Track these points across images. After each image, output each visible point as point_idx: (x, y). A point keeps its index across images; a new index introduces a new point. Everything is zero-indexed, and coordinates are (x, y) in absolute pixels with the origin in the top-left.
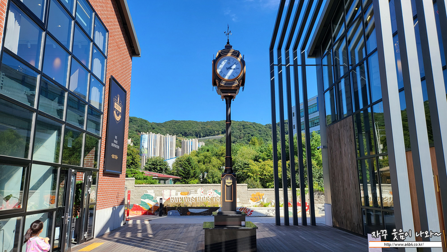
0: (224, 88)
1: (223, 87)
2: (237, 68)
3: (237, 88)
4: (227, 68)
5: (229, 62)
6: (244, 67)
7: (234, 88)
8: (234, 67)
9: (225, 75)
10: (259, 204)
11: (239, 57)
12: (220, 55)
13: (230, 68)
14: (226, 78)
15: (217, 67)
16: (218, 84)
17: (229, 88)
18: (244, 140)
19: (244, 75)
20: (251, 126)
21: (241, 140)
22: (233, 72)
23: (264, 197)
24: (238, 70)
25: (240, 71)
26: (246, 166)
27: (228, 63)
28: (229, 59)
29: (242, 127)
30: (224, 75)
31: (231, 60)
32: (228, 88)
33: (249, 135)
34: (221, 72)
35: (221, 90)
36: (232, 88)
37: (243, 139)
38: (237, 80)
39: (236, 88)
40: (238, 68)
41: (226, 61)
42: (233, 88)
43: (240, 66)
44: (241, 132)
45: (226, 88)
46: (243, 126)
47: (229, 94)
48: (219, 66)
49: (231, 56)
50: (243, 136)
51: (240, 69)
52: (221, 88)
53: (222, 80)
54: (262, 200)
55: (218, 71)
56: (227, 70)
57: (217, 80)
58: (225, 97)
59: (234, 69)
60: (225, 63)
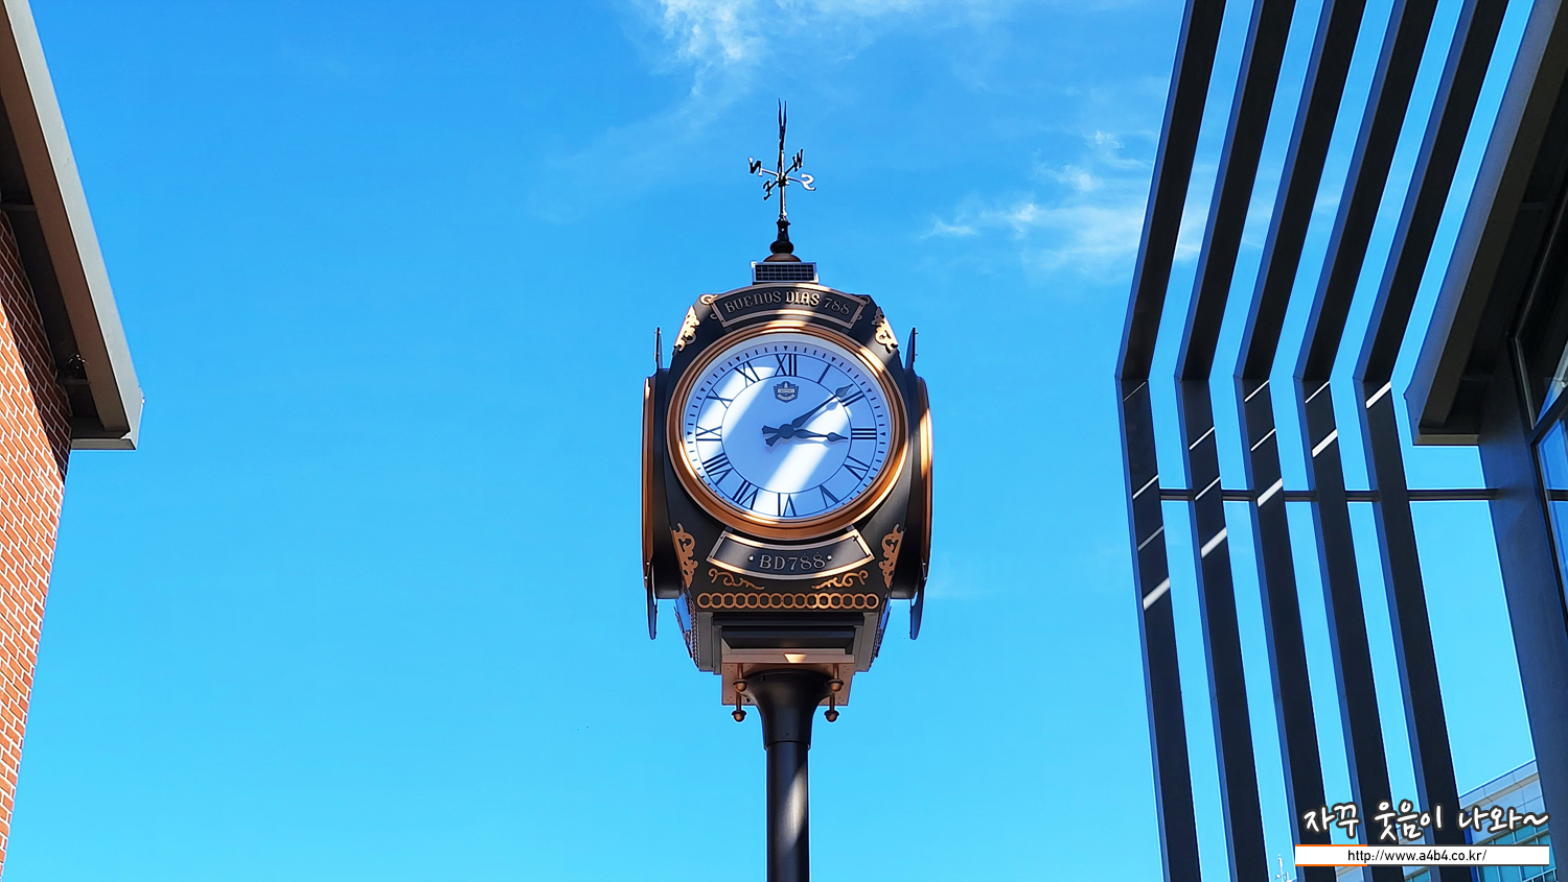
0: (741, 601)
1: (734, 590)
2: (856, 433)
3: (860, 601)
4: (766, 430)
5: (792, 380)
6: (915, 427)
7: (836, 601)
8: (833, 419)
9: (749, 491)
11: (874, 345)
12: (710, 332)
13: (795, 431)
14: (765, 510)
15: (686, 418)
16: (688, 567)
17: (788, 601)
19: (920, 486)
22: (824, 463)
24: (863, 450)
25: (883, 458)
27: (781, 390)
28: (787, 362)
30: (746, 485)
31: (808, 368)
32: (776, 601)
34: (719, 462)
35: (718, 616)
36: (812, 601)
38: (859, 526)
39: (848, 601)
40: (869, 434)
41: (764, 372)
42: (824, 600)
43: (882, 411)
45: (764, 601)
47: (793, 658)
48: (700, 411)
49: (803, 331)
51: (887, 439)
52: (717, 601)
53: (723, 527)
55: (695, 455)
56: (770, 442)
57: (679, 535)
58: (759, 682)
59: (833, 438)
60: (756, 388)
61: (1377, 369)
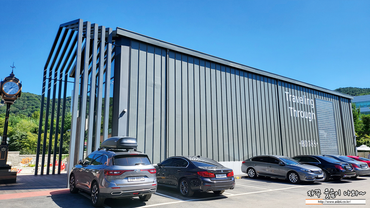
0: (6, 98)
7: (13, 99)
10: (27, 165)
11: (18, 83)
12: (6, 80)
18: (27, 111)
20: (36, 98)
21: (24, 110)
23: (32, 161)
26: (24, 137)
29: (26, 98)
33: (33, 106)
37: (25, 110)
38: (15, 95)
44: (25, 103)
46: (28, 97)
49: (13, 82)
50: (26, 107)
52: (4, 98)
53: (5, 94)
54: (30, 163)
57: (2, 94)
58: (7, 103)
61: (67, 72)
